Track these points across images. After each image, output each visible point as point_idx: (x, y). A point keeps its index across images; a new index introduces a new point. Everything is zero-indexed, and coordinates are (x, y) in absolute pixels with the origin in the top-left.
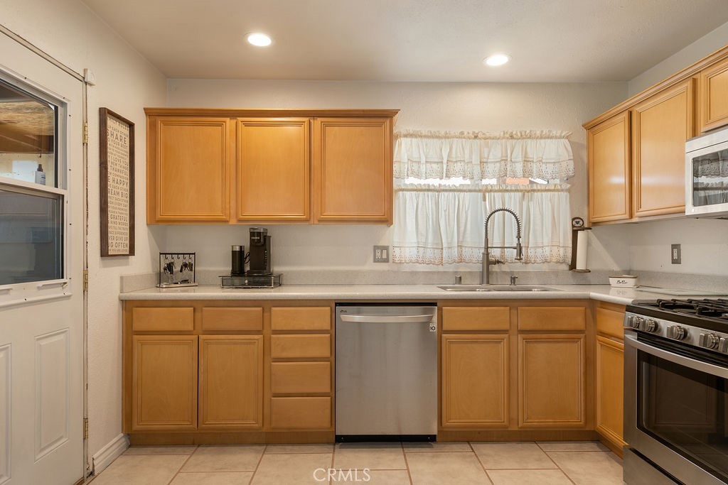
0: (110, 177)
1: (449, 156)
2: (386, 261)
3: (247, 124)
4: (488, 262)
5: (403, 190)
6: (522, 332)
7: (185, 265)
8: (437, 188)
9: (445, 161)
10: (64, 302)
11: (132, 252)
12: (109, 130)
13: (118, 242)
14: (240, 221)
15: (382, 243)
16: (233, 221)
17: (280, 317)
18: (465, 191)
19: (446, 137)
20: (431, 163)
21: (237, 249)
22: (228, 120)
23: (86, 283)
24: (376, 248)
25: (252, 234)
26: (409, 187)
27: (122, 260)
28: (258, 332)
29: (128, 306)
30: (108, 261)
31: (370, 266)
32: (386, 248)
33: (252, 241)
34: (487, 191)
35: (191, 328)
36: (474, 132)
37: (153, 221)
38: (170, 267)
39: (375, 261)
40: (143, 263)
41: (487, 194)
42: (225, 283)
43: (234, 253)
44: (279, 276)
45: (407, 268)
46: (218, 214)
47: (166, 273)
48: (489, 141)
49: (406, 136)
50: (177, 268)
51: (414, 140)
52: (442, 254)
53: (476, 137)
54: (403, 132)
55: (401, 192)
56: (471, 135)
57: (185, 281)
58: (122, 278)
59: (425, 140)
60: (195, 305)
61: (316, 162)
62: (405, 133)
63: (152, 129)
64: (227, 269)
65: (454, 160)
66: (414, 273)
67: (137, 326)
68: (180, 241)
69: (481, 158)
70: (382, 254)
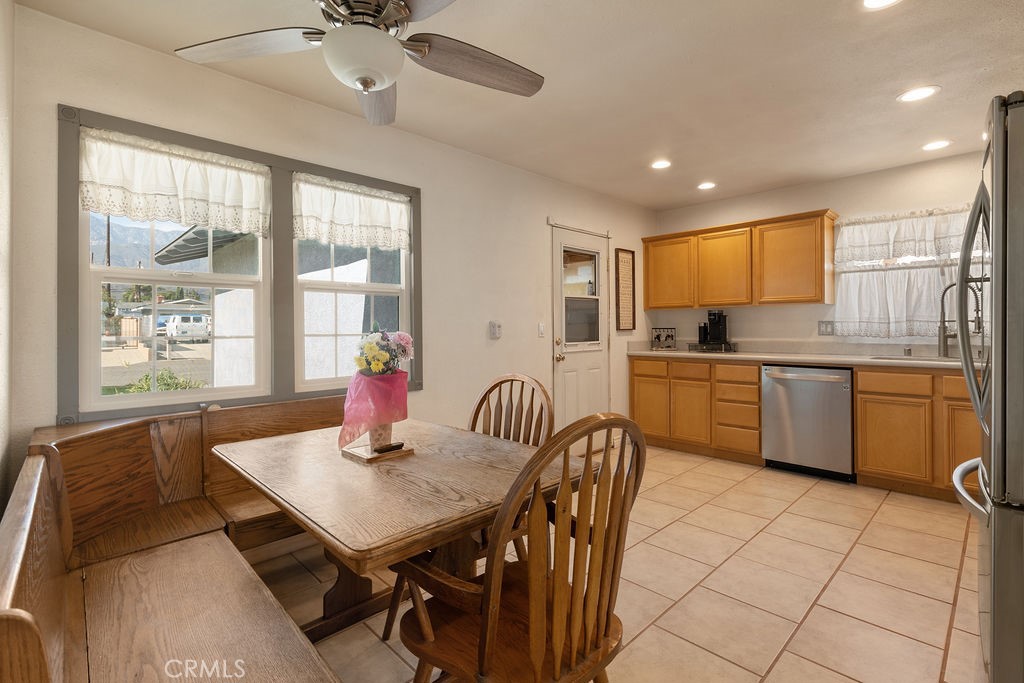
0: (621, 286)
1: (895, 237)
2: (832, 333)
3: (704, 239)
4: (945, 335)
5: (845, 272)
6: (946, 398)
7: (669, 336)
8: (884, 267)
9: (891, 242)
10: (599, 353)
11: (634, 328)
12: (620, 259)
13: (626, 322)
14: (701, 306)
15: (828, 318)
16: (696, 307)
17: (721, 371)
18: (917, 268)
19: (893, 219)
20: (874, 246)
21: (703, 325)
22: (692, 237)
23: (609, 344)
24: (821, 323)
25: (710, 315)
26: (853, 269)
27: (628, 332)
28: (707, 380)
29: (632, 359)
30: (620, 332)
31: (815, 338)
32: (832, 323)
33: (709, 319)
34: (945, 265)
35: (665, 374)
36: (927, 211)
37: (648, 308)
38: (658, 337)
39: (820, 334)
40: (641, 334)
41: (946, 269)
42: (692, 348)
43: (700, 327)
44: (735, 344)
45: (854, 340)
46: (687, 302)
47: (656, 341)
48: (949, 216)
49: (848, 225)
50: (663, 339)
51: (857, 227)
52: (889, 328)
53: (931, 214)
54: (845, 221)
55: (843, 275)
56: (924, 212)
57: (669, 347)
58: (628, 343)
59: (869, 226)
60: (668, 360)
61: (756, 259)
62: (847, 222)
63: (646, 251)
64: (695, 339)
65: (903, 240)
66: (860, 345)
67: (637, 371)
68: (666, 320)
69: (935, 234)
70: (827, 327)
